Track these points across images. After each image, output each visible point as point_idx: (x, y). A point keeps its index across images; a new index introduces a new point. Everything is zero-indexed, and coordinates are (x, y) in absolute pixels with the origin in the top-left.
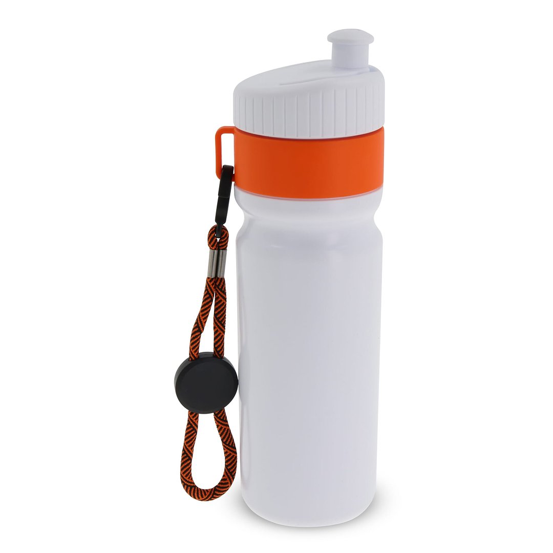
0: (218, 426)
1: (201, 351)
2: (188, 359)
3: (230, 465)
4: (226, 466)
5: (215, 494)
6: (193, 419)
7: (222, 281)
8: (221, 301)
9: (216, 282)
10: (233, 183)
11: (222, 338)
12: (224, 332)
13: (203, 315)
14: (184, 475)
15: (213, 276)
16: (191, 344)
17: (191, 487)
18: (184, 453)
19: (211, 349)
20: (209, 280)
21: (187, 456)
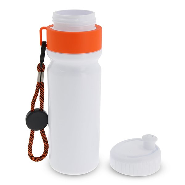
0: (41, 135)
1: (35, 108)
2: (30, 111)
3: (46, 149)
4: (45, 149)
5: (40, 159)
6: (33, 133)
7: (43, 83)
8: (42, 90)
9: (40, 83)
10: (46, 48)
11: (43, 103)
12: (43, 102)
13: (35, 96)
14: (29, 153)
15: (39, 81)
16: (32, 106)
17: (32, 157)
18: (29, 144)
19: (39, 107)
20: (38, 83)
21: (30, 145)
